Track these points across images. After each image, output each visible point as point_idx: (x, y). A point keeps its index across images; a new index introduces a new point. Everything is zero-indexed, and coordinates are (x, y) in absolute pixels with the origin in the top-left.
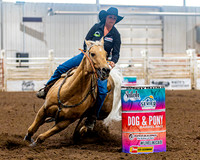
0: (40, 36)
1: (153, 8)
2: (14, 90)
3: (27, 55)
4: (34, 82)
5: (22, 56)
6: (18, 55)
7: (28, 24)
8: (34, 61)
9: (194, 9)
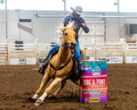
0: (30, 31)
1: (99, 13)
2: (14, 64)
3: (22, 43)
4: (27, 59)
5: (19, 43)
6: (16, 42)
7: (22, 23)
8: (26, 46)
9: (124, 14)
